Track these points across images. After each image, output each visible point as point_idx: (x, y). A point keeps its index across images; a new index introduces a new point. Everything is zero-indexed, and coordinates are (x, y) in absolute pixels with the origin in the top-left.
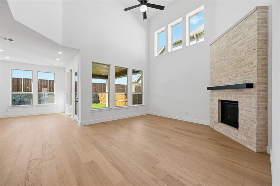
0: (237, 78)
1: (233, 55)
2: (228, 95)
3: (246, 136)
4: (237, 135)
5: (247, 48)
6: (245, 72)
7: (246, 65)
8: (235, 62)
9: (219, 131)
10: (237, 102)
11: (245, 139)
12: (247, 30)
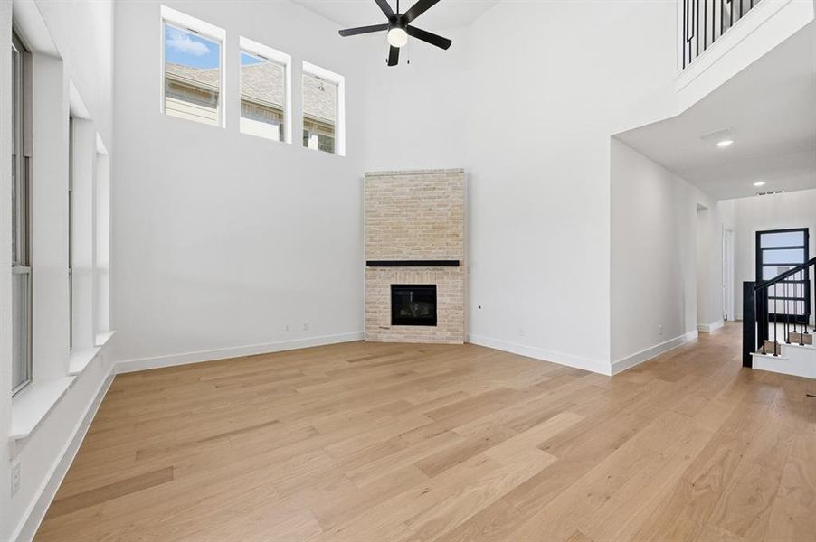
0: (433, 251)
1: (425, 215)
2: (417, 276)
3: (448, 330)
4: (435, 334)
5: (450, 213)
6: (447, 244)
7: (448, 236)
8: (431, 226)
9: (394, 341)
10: (435, 286)
11: (448, 334)
12: (450, 188)
